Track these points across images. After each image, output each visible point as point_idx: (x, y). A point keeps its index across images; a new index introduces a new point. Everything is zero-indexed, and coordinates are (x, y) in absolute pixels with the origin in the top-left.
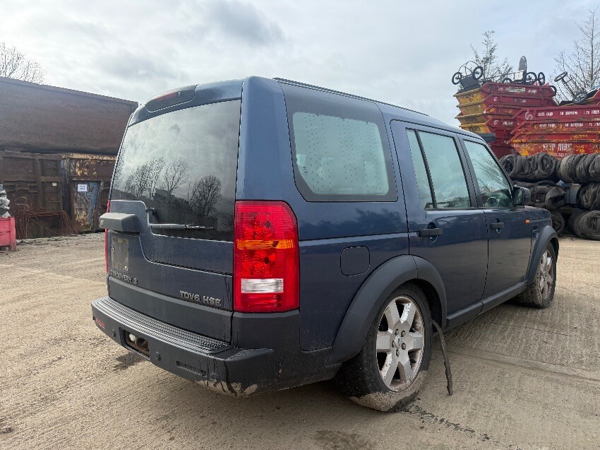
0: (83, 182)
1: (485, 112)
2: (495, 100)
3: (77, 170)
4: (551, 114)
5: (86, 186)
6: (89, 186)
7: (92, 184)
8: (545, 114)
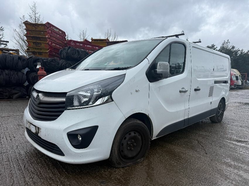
1: (47, 37)
2: (50, 32)
4: (82, 45)
8: (79, 44)
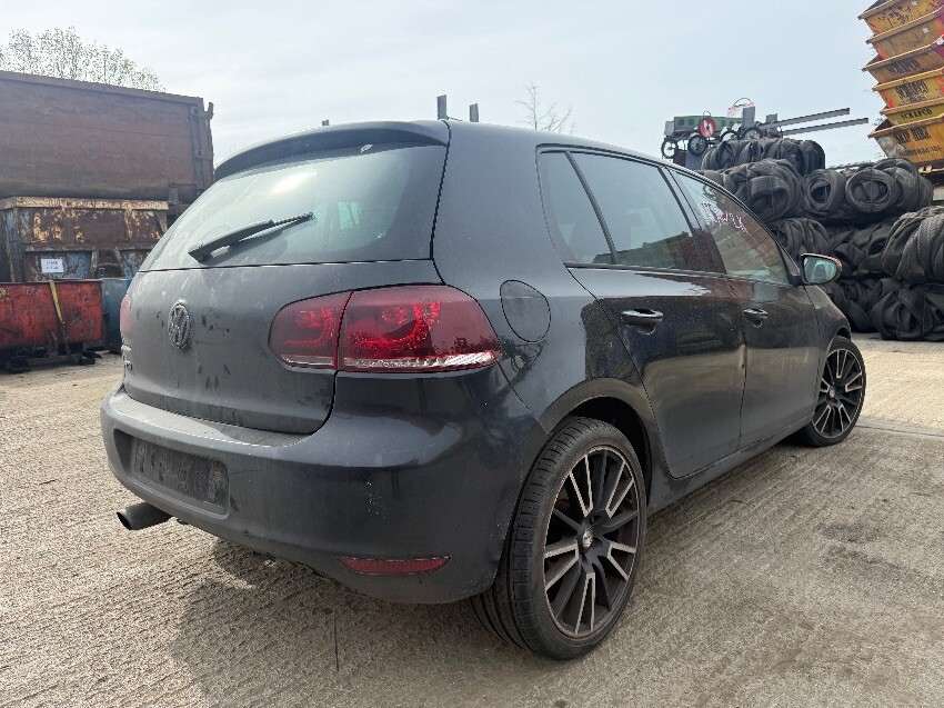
0: (53, 255)
3: (36, 230)
5: (60, 262)
6: (66, 261)
7: (74, 259)
